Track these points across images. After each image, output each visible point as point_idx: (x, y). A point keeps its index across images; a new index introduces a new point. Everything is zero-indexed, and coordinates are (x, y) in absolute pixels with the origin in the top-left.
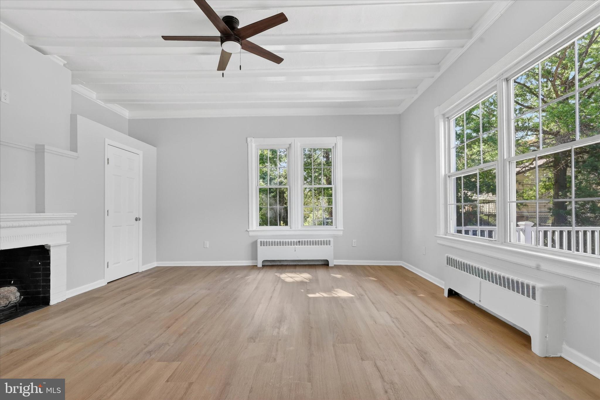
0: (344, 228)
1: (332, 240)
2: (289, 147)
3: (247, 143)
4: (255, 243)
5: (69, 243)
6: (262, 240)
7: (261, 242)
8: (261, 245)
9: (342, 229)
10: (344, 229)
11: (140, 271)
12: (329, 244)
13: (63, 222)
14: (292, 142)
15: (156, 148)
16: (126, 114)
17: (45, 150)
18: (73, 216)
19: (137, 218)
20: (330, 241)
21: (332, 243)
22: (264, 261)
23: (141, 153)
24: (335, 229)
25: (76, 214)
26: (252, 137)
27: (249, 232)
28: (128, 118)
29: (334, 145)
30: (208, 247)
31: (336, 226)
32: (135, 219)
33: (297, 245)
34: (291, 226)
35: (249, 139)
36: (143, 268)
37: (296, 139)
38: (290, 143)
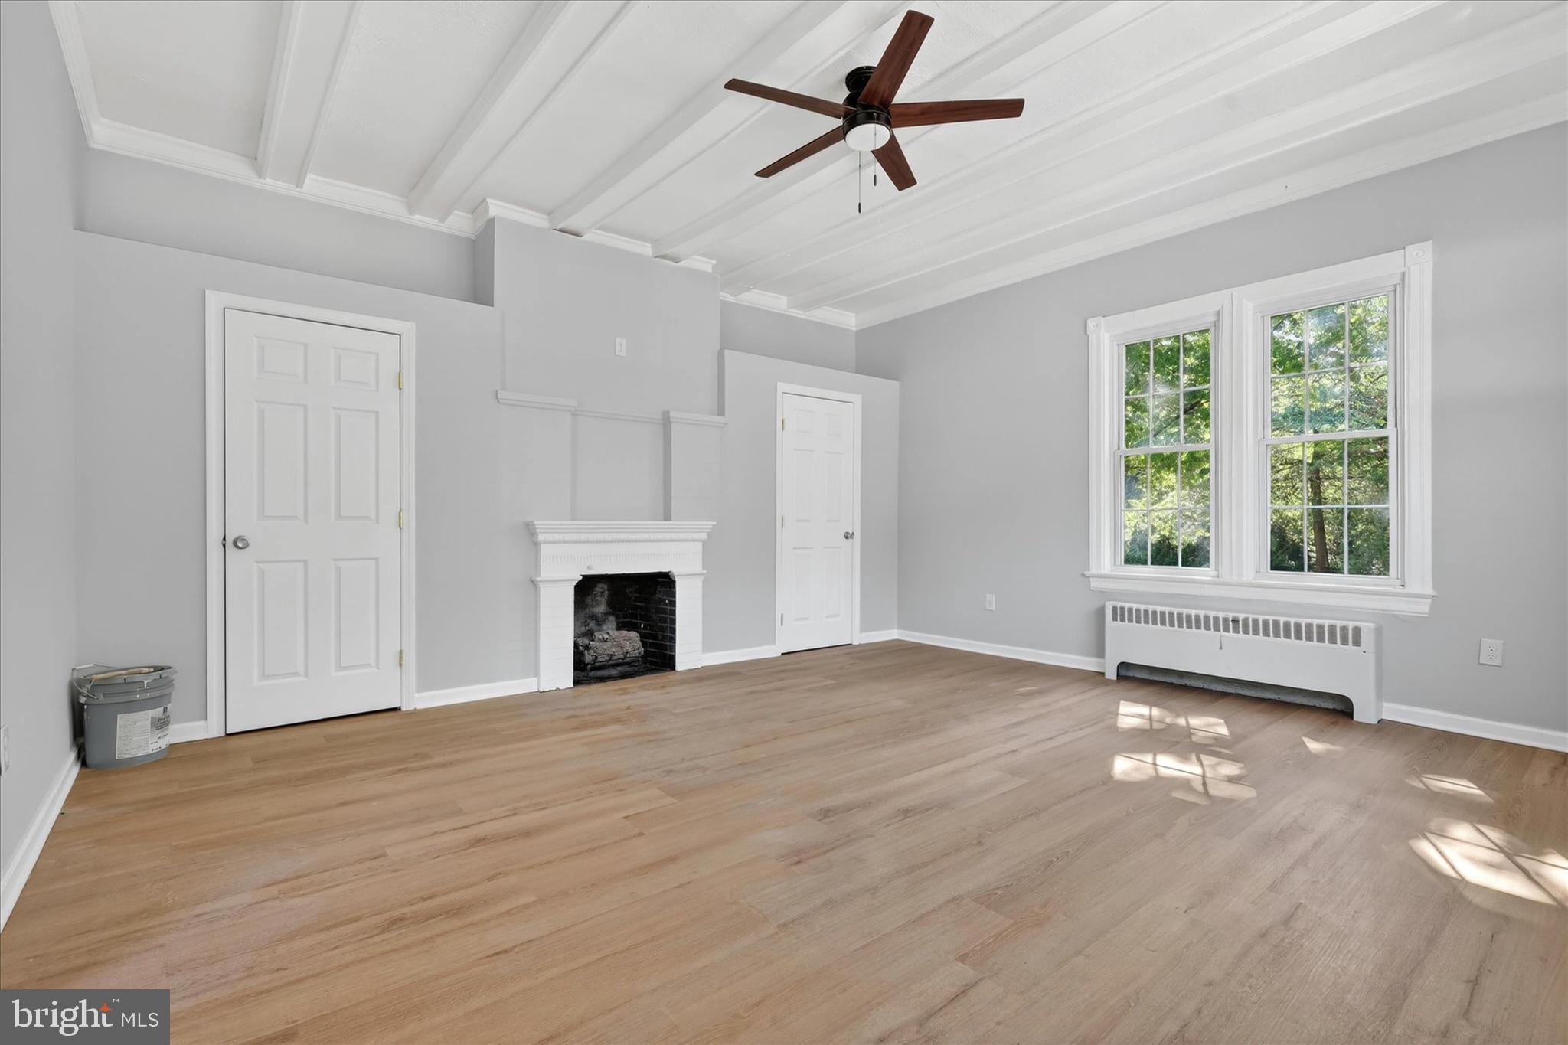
0: (1435, 587)
1: (1367, 627)
2: (1215, 322)
3: (1086, 334)
4: (1101, 612)
5: (705, 572)
6: (1119, 604)
7: (1115, 609)
8: (1115, 619)
9: (1430, 591)
10: (1435, 594)
11: (856, 643)
12: (1357, 642)
13: (696, 536)
14: (1223, 307)
15: (897, 383)
16: (851, 321)
17: (672, 420)
18: (711, 527)
19: (848, 533)
20: (1357, 631)
21: (1367, 639)
22: (1123, 665)
23: (857, 399)
24: (1400, 590)
25: (715, 523)
26: (1099, 316)
27: (1091, 579)
28: (854, 329)
29: (1397, 280)
30: (994, 609)
31: (1403, 578)
32: (843, 537)
33: (1226, 630)
34: (1218, 570)
35: (1091, 323)
36: (859, 638)
37: (1236, 292)
38: (1217, 309)
